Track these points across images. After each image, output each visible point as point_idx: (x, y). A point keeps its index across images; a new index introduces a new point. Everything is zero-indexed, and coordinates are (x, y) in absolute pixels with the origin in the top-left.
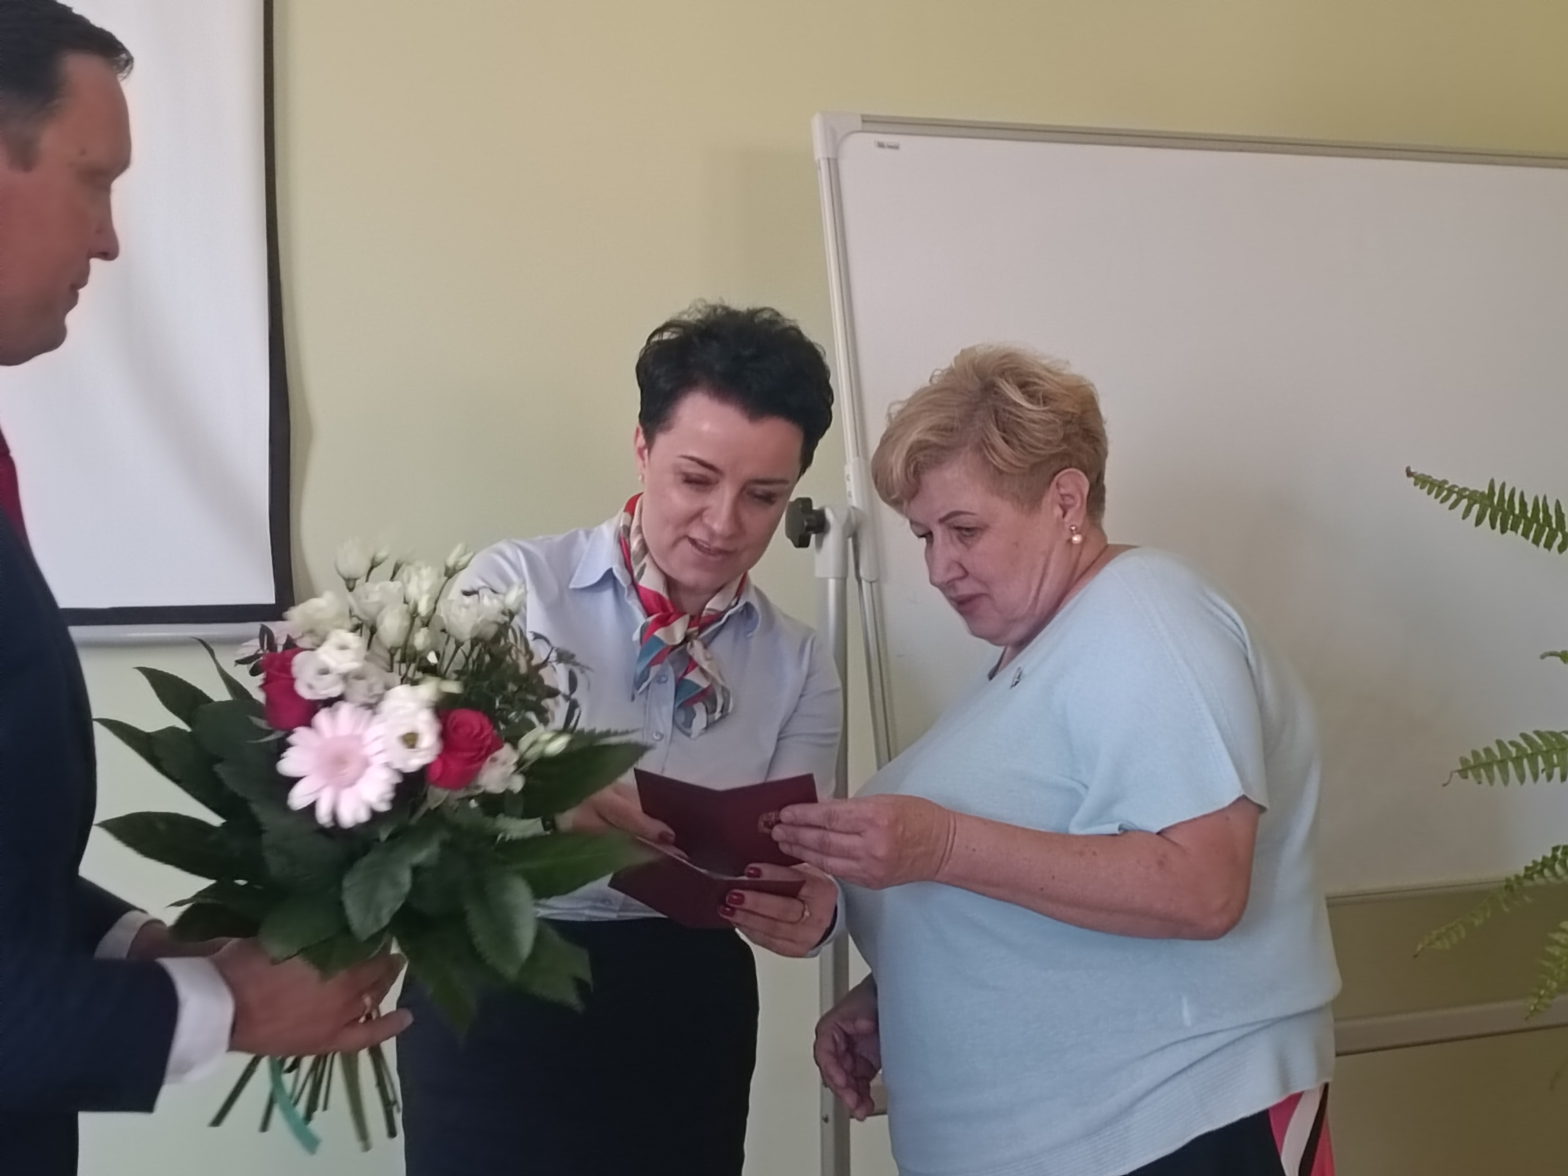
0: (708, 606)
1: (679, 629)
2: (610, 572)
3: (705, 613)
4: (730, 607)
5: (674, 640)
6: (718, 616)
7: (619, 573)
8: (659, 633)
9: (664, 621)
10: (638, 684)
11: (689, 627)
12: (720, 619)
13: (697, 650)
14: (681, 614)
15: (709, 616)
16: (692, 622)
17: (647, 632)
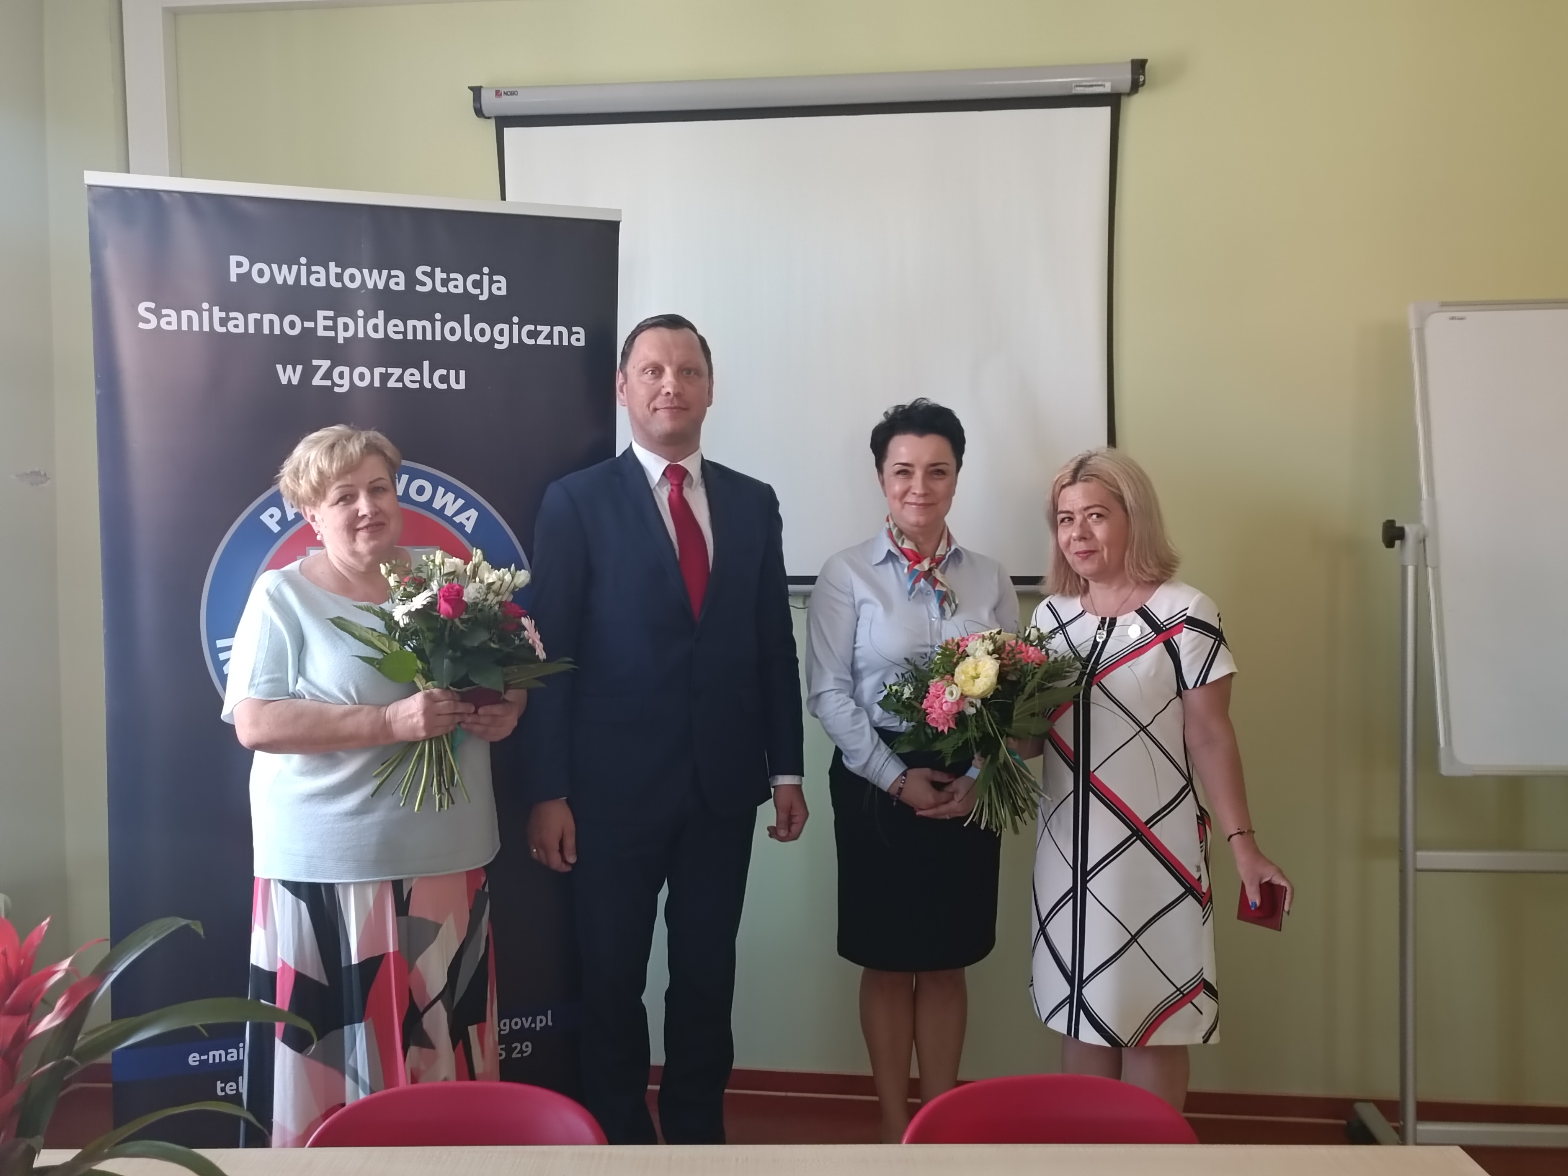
0: (937, 553)
1: (926, 565)
2: (889, 551)
3: (937, 557)
4: (947, 552)
5: (925, 568)
6: (943, 557)
7: (894, 550)
8: (917, 567)
9: (919, 562)
10: (910, 593)
11: (930, 564)
12: (944, 559)
13: (937, 574)
14: (925, 558)
15: (939, 558)
16: (932, 561)
17: (910, 568)
